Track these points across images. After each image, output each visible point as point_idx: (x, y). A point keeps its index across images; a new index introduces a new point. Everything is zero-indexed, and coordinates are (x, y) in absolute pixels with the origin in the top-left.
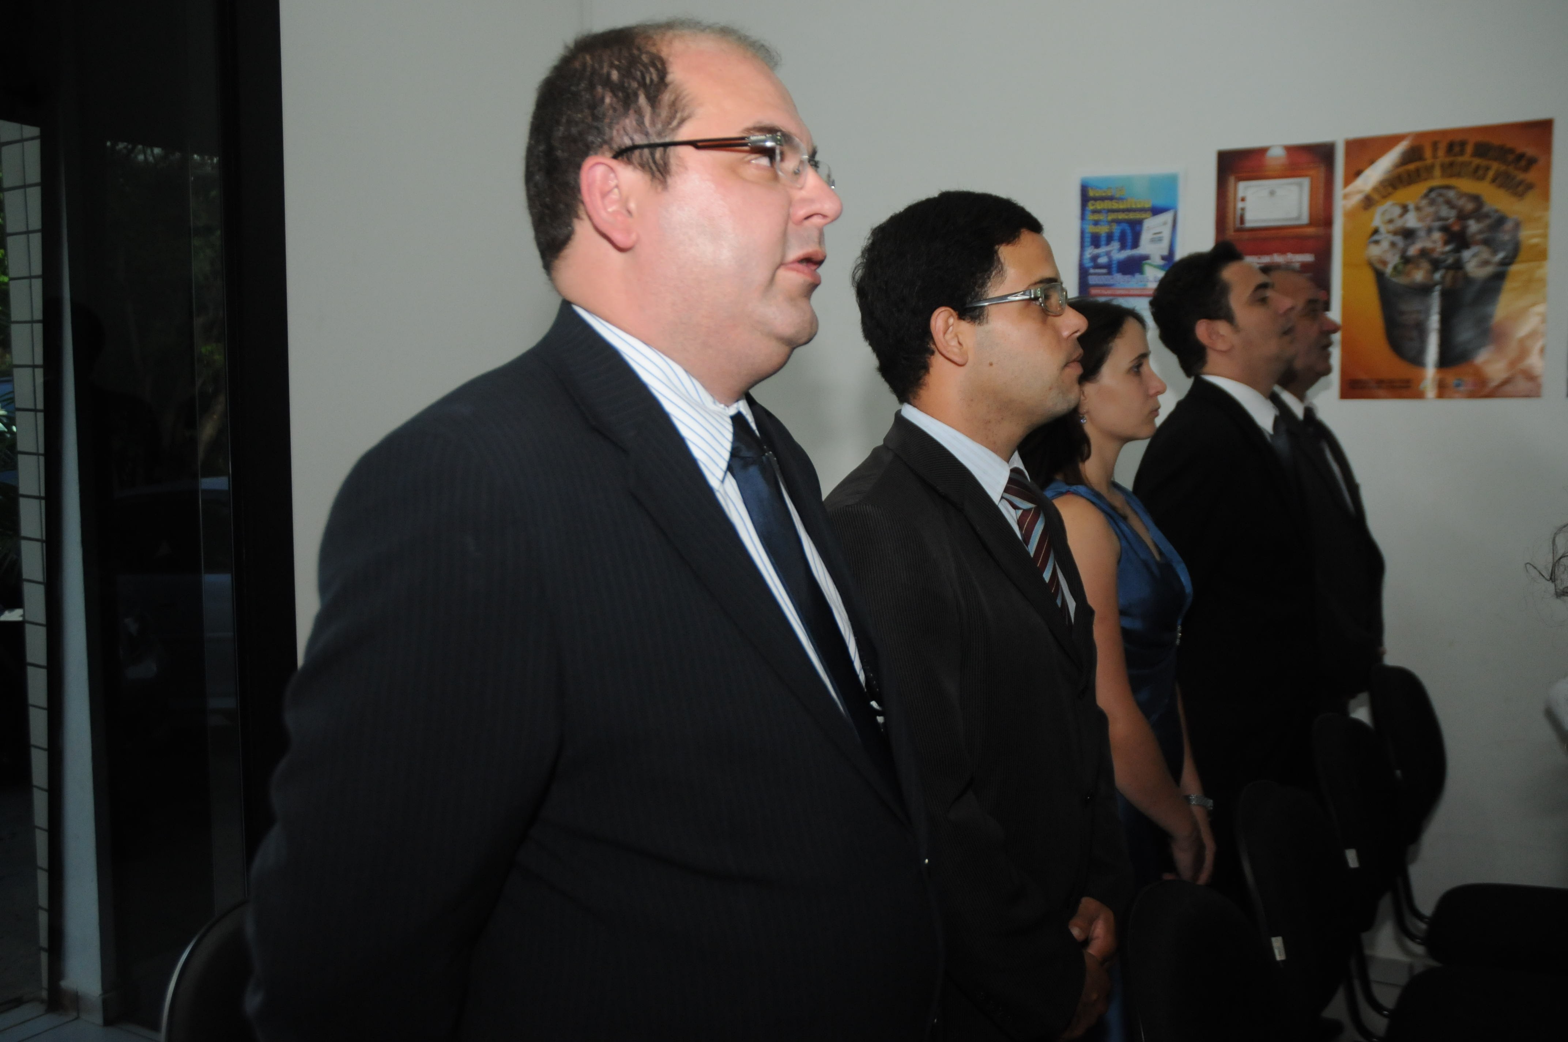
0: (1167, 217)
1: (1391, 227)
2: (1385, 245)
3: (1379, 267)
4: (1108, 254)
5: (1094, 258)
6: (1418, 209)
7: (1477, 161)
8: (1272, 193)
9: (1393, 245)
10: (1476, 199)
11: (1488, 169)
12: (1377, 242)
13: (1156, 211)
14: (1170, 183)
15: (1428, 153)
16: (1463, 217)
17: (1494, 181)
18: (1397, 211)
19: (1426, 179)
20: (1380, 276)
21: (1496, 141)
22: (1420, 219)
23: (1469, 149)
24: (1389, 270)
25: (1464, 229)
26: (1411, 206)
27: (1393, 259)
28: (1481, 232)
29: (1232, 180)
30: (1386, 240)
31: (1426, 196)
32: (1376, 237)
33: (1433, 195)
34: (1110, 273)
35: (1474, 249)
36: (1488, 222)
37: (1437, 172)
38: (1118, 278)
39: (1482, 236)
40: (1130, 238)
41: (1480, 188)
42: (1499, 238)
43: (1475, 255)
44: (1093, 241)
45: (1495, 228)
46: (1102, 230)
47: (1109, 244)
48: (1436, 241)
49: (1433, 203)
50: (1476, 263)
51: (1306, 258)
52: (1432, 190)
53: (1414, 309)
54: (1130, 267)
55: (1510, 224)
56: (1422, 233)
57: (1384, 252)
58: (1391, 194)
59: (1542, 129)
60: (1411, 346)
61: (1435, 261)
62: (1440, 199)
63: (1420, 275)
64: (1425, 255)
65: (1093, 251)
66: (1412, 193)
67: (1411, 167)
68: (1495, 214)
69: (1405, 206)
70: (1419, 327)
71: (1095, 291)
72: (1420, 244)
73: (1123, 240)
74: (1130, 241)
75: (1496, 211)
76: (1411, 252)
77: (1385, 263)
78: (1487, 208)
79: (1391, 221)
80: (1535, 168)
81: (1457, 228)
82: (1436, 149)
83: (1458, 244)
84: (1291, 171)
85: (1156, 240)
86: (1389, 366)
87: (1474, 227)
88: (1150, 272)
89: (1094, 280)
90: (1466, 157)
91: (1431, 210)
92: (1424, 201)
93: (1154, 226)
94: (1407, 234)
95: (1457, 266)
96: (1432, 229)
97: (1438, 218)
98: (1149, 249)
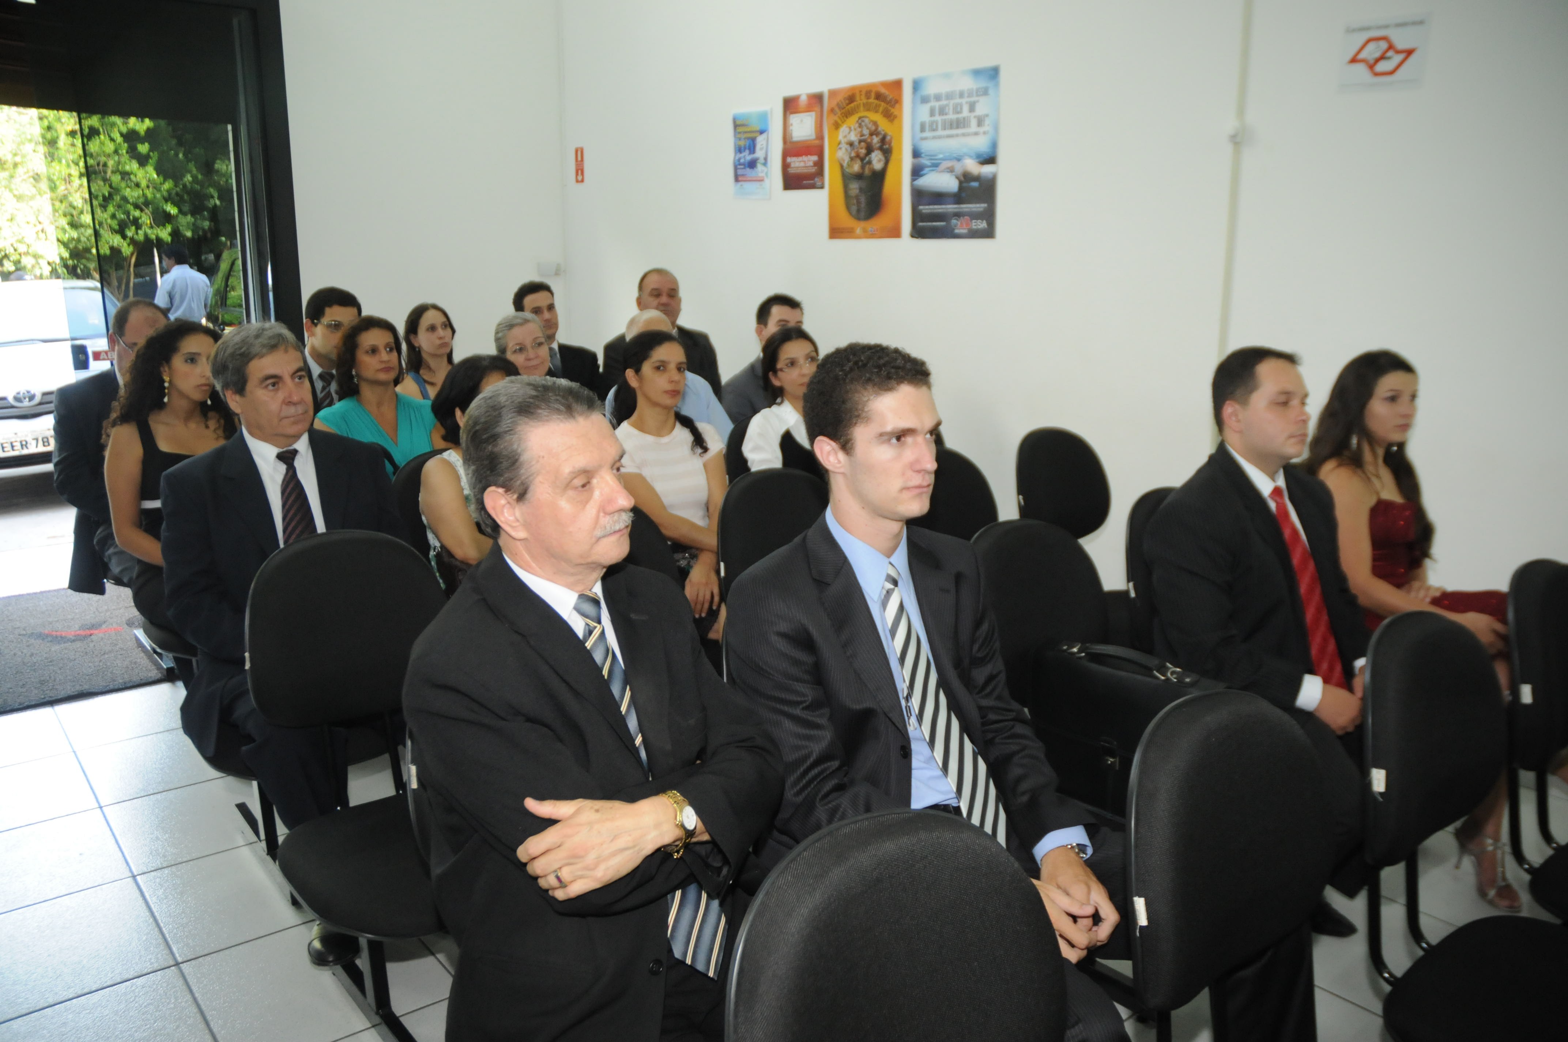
0: (764, 136)
1: (846, 140)
2: (843, 149)
3: (842, 162)
4: (744, 156)
5: (739, 160)
6: (855, 129)
7: (876, 101)
8: (802, 121)
9: (846, 150)
10: (875, 123)
11: (880, 106)
12: (840, 148)
13: (762, 132)
14: (764, 117)
15: (858, 98)
16: (871, 134)
17: (882, 113)
18: (847, 130)
19: (857, 113)
20: (842, 166)
21: (883, 90)
22: (856, 136)
23: (873, 95)
24: (845, 165)
25: (872, 140)
26: (852, 128)
27: (847, 159)
28: (878, 143)
29: (788, 113)
30: (844, 146)
31: (857, 121)
32: (840, 146)
33: (860, 121)
34: (744, 168)
35: (876, 152)
36: (881, 137)
37: (862, 108)
38: (748, 171)
39: (878, 145)
40: (752, 148)
41: (877, 117)
42: (885, 147)
43: (876, 156)
44: (739, 150)
45: (883, 140)
46: (742, 143)
47: (744, 151)
48: (862, 148)
49: (860, 126)
50: (877, 160)
51: (815, 158)
52: (860, 118)
53: (855, 187)
54: (752, 164)
55: (888, 138)
56: (856, 143)
57: (843, 154)
58: (845, 121)
59: (897, 85)
60: (854, 208)
61: (862, 160)
62: (863, 124)
63: (856, 167)
64: (858, 156)
65: (739, 155)
66: (853, 120)
67: (852, 105)
68: (883, 133)
69: (850, 128)
70: (857, 197)
71: (740, 179)
72: (856, 150)
73: (750, 149)
74: (752, 150)
75: (883, 131)
76: (853, 154)
77: (844, 161)
78: (880, 129)
79: (845, 137)
80: (897, 106)
81: (869, 140)
82: (861, 95)
83: (870, 150)
84: (808, 109)
85: (761, 149)
86: (846, 220)
87: (876, 140)
88: (760, 167)
89: (740, 172)
90: (872, 100)
91: (859, 130)
92: (857, 125)
93: (761, 140)
94: (851, 144)
95: (870, 162)
96: (860, 142)
97: (862, 135)
98: (759, 154)
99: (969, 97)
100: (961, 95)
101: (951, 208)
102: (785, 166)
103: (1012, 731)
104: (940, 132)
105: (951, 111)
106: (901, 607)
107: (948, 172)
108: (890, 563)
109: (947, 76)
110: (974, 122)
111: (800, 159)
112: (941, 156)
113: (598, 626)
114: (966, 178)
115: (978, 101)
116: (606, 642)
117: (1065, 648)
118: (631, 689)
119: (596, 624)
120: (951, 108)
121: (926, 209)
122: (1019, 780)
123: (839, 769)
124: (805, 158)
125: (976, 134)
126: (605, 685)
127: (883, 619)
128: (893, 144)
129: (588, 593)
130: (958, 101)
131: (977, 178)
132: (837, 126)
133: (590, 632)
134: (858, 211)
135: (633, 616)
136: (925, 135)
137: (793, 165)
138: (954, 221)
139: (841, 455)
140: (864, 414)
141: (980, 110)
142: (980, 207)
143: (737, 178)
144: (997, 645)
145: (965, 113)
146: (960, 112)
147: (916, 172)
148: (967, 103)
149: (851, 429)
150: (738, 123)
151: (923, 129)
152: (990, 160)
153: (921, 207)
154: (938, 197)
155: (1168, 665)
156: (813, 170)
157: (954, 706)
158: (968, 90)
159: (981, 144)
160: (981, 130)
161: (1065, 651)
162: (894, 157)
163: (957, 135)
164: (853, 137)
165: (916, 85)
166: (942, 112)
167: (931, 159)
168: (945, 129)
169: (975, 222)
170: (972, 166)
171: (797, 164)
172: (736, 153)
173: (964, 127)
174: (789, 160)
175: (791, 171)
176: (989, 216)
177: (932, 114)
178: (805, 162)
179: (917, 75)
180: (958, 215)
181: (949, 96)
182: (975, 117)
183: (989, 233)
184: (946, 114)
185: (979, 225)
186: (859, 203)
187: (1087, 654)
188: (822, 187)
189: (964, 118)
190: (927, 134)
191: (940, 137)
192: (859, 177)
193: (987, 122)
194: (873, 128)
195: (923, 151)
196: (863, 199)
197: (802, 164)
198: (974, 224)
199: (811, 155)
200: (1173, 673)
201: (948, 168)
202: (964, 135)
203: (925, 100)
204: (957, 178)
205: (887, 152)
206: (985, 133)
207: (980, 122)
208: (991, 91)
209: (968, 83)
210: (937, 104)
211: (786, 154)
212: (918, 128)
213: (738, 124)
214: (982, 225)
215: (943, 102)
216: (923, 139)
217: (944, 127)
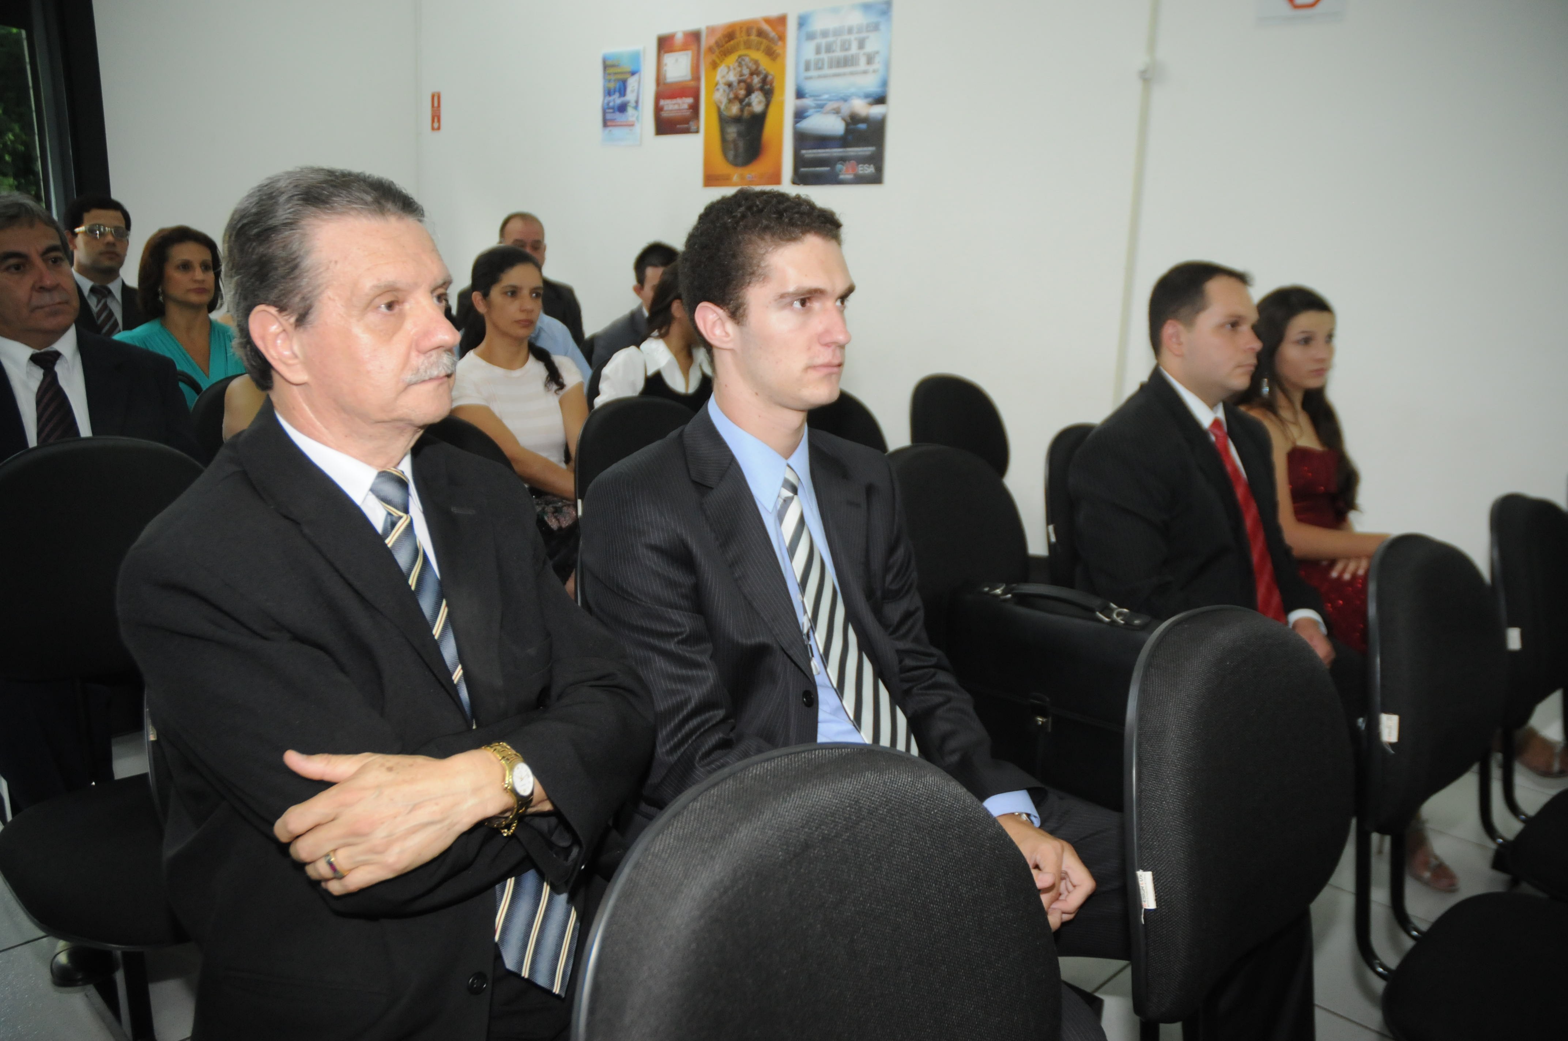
0: (636, 77)
1: (724, 80)
2: (721, 90)
3: (720, 105)
4: (614, 99)
5: (608, 104)
6: (734, 69)
7: (757, 39)
8: (677, 60)
9: (724, 91)
10: (756, 62)
11: (761, 43)
12: (718, 90)
13: (633, 73)
14: (636, 57)
15: (738, 34)
16: (752, 74)
17: (764, 51)
18: (726, 70)
19: (737, 51)
20: (719, 109)
21: (766, 27)
22: (735, 75)
23: (754, 32)
24: (722, 107)
25: (752, 80)
26: (732, 67)
27: (724, 101)
28: (758, 83)
29: (662, 52)
30: (722, 87)
31: (737, 60)
32: (718, 87)
33: (739, 60)
34: (614, 112)
35: (756, 93)
36: (762, 76)
37: (742, 47)
38: (618, 116)
39: (759, 85)
40: (622, 90)
41: (758, 56)
42: (766, 87)
43: (756, 97)
44: (609, 93)
45: (764, 81)
46: (612, 85)
47: (614, 94)
48: (741, 89)
49: (740, 65)
50: (757, 102)
51: (690, 100)
52: (740, 57)
53: (732, 131)
54: (622, 108)
55: (770, 78)
56: (735, 84)
57: (721, 96)
58: (724, 59)
59: (782, 20)
60: (731, 154)
61: (741, 101)
62: (743, 63)
63: (735, 109)
64: (736, 97)
65: (608, 99)
66: (732, 60)
67: (732, 43)
68: (764, 72)
69: (729, 68)
70: (734, 141)
71: (609, 123)
72: (735, 91)
73: (620, 92)
74: (622, 92)
75: (765, 69)
76: (732, 96)
77: (721, 103)
78: (761, 68)
79: (723, 77)
80: (780, 44)
81: (749, 80)
82: (741, 32)
83: (749, 91)
84: (684, 48)
85: (633, 91)
86: (722, 166)
87: (756, 80)
88: (630, 111)
89: (609, 116)
90: (753, 37)
91: (739, 69)
92: (737, 64)
93: (632, 82)
94: (730, 85)
95: (749, 104)
96: (740, 82)
97: (741, 75)
98: (630, 97)
99: (858, 33)
100: (850, 31)
101: (836, 152)
102: (658, 109)
103: (933, 680)
104: (826, 71)
105: (838, 49)
106: (802, 521)
107: (834, 113)
108: (789, 466)
109: (835, 11)
110: (863, 60)
111: (674, 101)
112: (826, 96)
113: (405, 516)
114: (853, 120)
115: (868, 37)
116: (416, 540)
117: (986, 589)
118: (447, 605)
119: (401, 514)
120: (839, 44)
121: (808, 153)
122: (945, 738)
123: (723, 721)
124: (679, 100)
125: (865, 72)
126: (413, 597)
127: (780, 535)
128: (775, 84)
129: (393, 471)
130: (846, 37)
131: (865, 120)
132: (715, 66)
133: (393, 525)
134: (736, 156)
135: (454, 510)
136: (809, 74)
137: (666, 108)
138: (839, 166)
139: (730, 326)
140: (760, 271)
141: (870, 48)
142: (867, 150)
143: (606, 123)
144: (915, 575)
145: (854, 50)
146: (849, 49)
147: (799, 115)
148: (856, 39)
149: (744, 291)
150: (608, 63)
151: (807, 69)
152: (881, 100)
153: (803, 152)
154: (823, 141)
155: (1113, 606)
156: (688, 113)
157: (866, 646)
158: (857, 25)
159: (870, 83)
160: (871, 68)
161: (987, 593)
162: (775, 99)
163: (844, 74)
164: (732, 77)
165: (802, 22)
166: (829, 49)
167: (816, 100)
169: (861, 167)
170: (861, 107)
171: (671, 107)
172: (605, 96)
173: (852, 65)
174: (662, 102)
175: (664, 114)
176: (877, 160)
177: (818, 51)
178: (679, 104)
179: (803, 10)
180: (843, 160)
181: (837, 32)
182: (864, 54)
183: (876, 179)
184: (833, 51)
185: (866, 170)
186: (736, 148)
187: (1014, 595)
188: (697, 132)
189: (852, 56)
190: (813, 73)
191: (825, 76)
192: (737, 120)
193: (878, 59)
194: (754, 67)
195: (807, 91)
196: (741, 144)
197: (676, 107)
198: (860, 169)
199: (686, 96)
200: (1119, 614)
201: (834, 109)
202: (852, 74)
203: (811, 37)
204: (844, 119)
205: (768, 92)
206: (874, 71)
207: (870, 60)
208: (882, 27)
209: (857, 19)
210: (823, 41)
211: (659, 97)
212: (802, 67)
213: (608, 65)
214: (869, 170)
215: (830, 39)
216: (807, 78)
217: (831, 67)
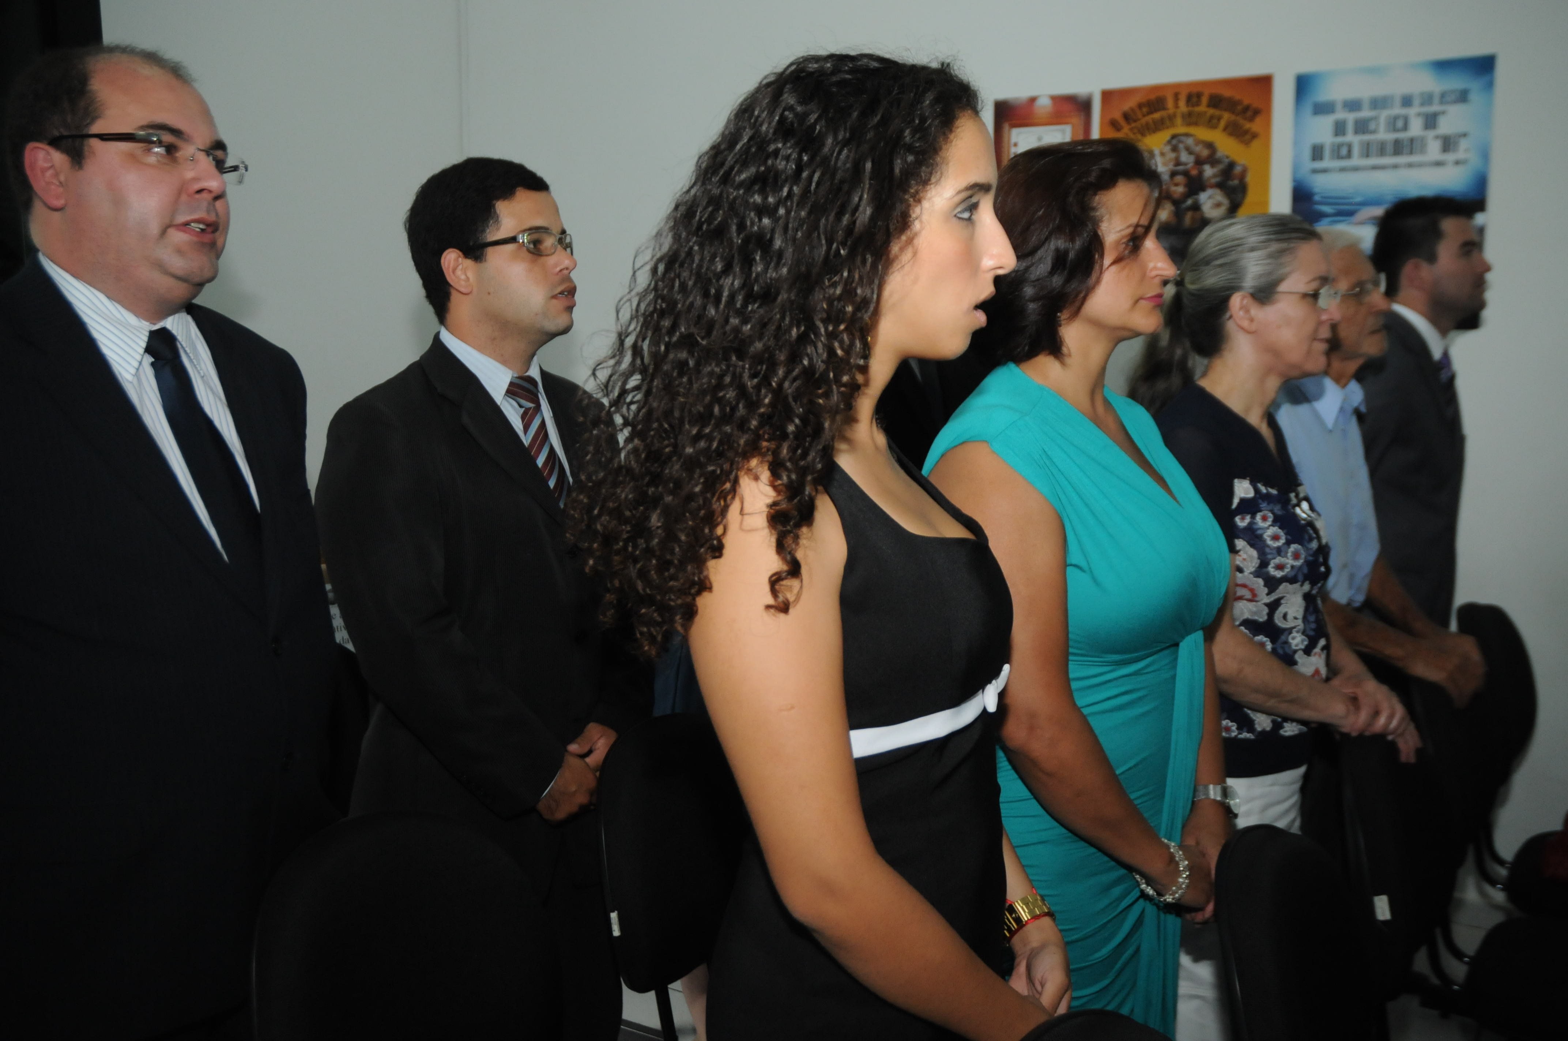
6: (1163, 154)
7: (1211, 111)
8: (1040, 139)
10: (1210, 146)
11: (1219, 119)
15: (1170, 104)
16: (1199, 162)
17: (1225, 129)
19: (1168, 128)
21: (1227, 93)
22: (1164, 164)
23: (1205, 100)
25: (1201, 173)
26: (1157, 152)
28: (1215, 176)
29: (1006, 126)
31: (1169, 142)
33: (1174, 142)
35: (1210, 192)
36: (1221, 167)
37: (1179, 121)
39: (1215, 180)
41: (1214, 135)
42: (1231, 183)
43: (1210, 197)
45: (1227, 173)
48: (1176, 185)
49: (1175, 149)
52: (1174, 137)
55: (1238, 170)
59: (1264, 83)
61: (1176, 203)
62: (1182, 146)
66: (1158, 140)
67: (1157, 116)
68: (1227, 161)
75: (1227, 157)
78: (1219, 154)
80: (1259, 120)
81: (1194, 172)
82: (1177, 98)
83: (1196, 187)
84: (1054, 118)
87: (1210, 172)
90: (1202, 108)
91: (1173, 155)
92: (1169, 147)
95: (1197, 208)
96: (1173, 174)
97: (1178, 163)
99: (1422, 104)
100: (1407, 101)
104: (1358, 161)
105: (1382, 127)
109: (1375, 71)
110: (1434, 146)
112: (1358, 199)
115: (1443, 113)
120: (1383, 121)
125: (1439, 164)
130: (1397, 110)
136: (1318, 165)
141: (1445, 126)
145: (1416, 128)
146: (1405, 128)
148: (1419, 114)
151: (1317, 156)
158: (1422, 94)
159: (1448, 180)
160: (1450, 157)
162: (1249, 200)
163: (1395, 166)
165: (1304, 85)
166: (1362, 127)
167: (1335, 204)
168: (1367, 156)
173: (1411, 153)
177: (1340, 129)
179: (1305, 68)
181: (1378, 103)
182: (1437, 137)
184: (1372, 132)
189: (1412, 140)
190: (1328, 164)
191: (1356, 169)
192: (1168, 231)
193: (1464, 144)
194: (1205, 153)
195: (1316, 190)
202: (1410, 165)
203: (1323, 109)
205: (1234, 189)
206: (1457, 163)
207: (1448, 144)
208: (1474, 96)
209: (1423, 83)
210: (1351, 118)
212: (1307, 153)
215: (1365, 113)
216: (1315, 171)
217: (1367, 152)
